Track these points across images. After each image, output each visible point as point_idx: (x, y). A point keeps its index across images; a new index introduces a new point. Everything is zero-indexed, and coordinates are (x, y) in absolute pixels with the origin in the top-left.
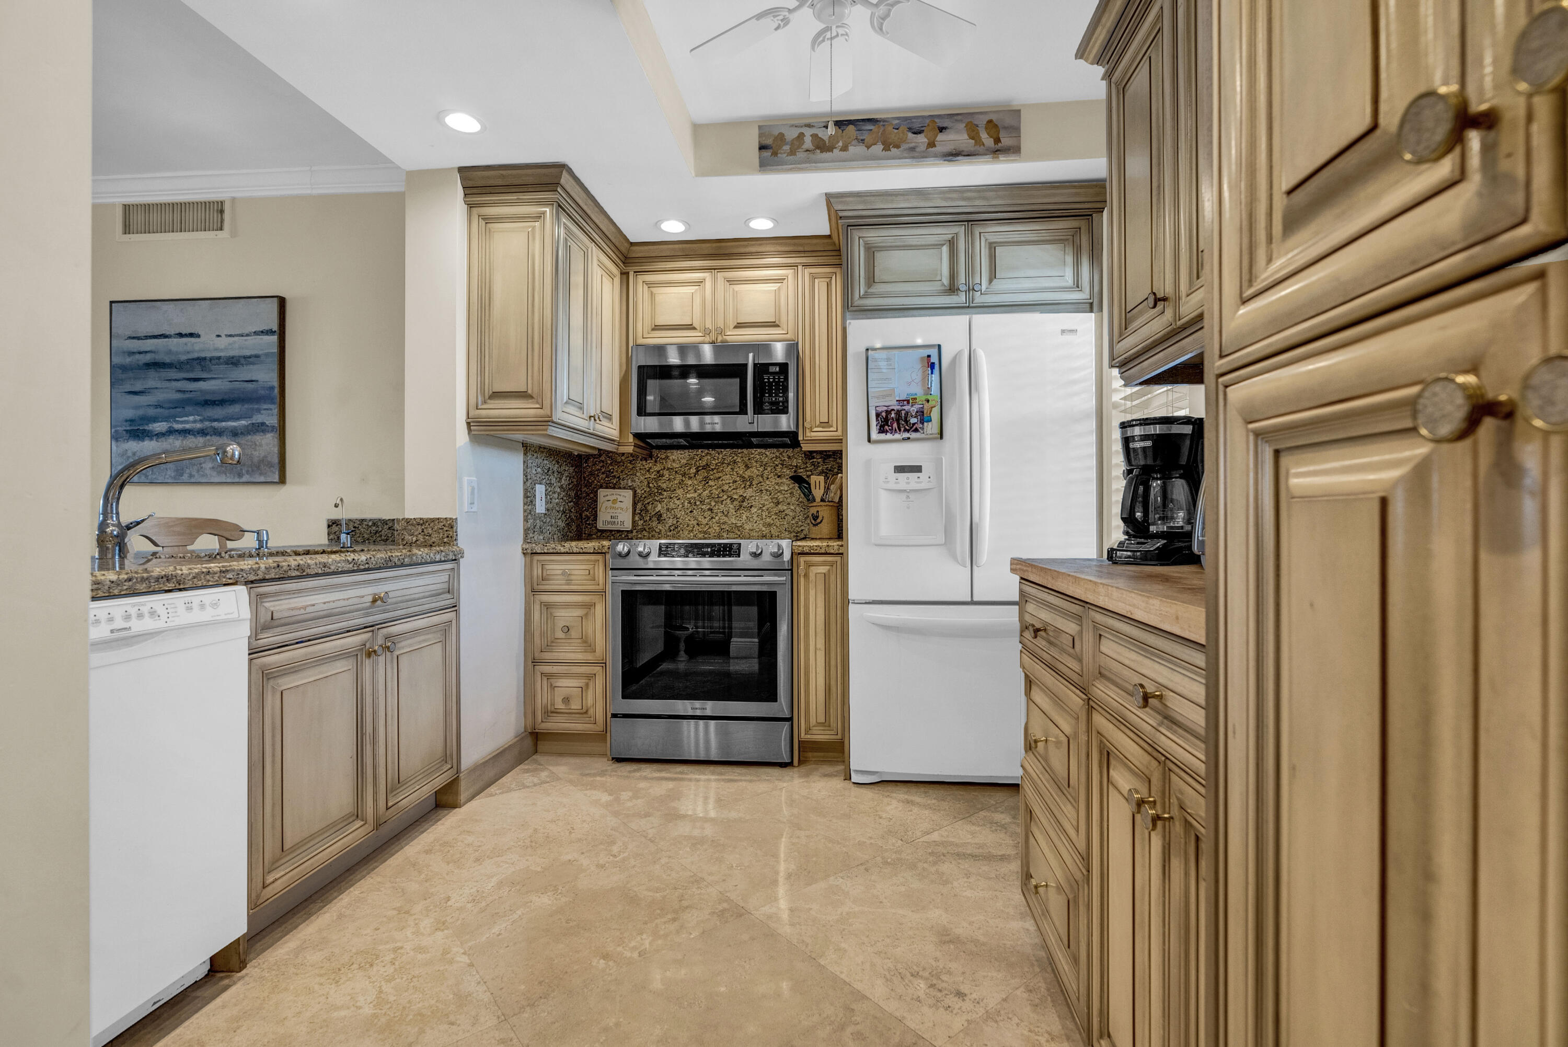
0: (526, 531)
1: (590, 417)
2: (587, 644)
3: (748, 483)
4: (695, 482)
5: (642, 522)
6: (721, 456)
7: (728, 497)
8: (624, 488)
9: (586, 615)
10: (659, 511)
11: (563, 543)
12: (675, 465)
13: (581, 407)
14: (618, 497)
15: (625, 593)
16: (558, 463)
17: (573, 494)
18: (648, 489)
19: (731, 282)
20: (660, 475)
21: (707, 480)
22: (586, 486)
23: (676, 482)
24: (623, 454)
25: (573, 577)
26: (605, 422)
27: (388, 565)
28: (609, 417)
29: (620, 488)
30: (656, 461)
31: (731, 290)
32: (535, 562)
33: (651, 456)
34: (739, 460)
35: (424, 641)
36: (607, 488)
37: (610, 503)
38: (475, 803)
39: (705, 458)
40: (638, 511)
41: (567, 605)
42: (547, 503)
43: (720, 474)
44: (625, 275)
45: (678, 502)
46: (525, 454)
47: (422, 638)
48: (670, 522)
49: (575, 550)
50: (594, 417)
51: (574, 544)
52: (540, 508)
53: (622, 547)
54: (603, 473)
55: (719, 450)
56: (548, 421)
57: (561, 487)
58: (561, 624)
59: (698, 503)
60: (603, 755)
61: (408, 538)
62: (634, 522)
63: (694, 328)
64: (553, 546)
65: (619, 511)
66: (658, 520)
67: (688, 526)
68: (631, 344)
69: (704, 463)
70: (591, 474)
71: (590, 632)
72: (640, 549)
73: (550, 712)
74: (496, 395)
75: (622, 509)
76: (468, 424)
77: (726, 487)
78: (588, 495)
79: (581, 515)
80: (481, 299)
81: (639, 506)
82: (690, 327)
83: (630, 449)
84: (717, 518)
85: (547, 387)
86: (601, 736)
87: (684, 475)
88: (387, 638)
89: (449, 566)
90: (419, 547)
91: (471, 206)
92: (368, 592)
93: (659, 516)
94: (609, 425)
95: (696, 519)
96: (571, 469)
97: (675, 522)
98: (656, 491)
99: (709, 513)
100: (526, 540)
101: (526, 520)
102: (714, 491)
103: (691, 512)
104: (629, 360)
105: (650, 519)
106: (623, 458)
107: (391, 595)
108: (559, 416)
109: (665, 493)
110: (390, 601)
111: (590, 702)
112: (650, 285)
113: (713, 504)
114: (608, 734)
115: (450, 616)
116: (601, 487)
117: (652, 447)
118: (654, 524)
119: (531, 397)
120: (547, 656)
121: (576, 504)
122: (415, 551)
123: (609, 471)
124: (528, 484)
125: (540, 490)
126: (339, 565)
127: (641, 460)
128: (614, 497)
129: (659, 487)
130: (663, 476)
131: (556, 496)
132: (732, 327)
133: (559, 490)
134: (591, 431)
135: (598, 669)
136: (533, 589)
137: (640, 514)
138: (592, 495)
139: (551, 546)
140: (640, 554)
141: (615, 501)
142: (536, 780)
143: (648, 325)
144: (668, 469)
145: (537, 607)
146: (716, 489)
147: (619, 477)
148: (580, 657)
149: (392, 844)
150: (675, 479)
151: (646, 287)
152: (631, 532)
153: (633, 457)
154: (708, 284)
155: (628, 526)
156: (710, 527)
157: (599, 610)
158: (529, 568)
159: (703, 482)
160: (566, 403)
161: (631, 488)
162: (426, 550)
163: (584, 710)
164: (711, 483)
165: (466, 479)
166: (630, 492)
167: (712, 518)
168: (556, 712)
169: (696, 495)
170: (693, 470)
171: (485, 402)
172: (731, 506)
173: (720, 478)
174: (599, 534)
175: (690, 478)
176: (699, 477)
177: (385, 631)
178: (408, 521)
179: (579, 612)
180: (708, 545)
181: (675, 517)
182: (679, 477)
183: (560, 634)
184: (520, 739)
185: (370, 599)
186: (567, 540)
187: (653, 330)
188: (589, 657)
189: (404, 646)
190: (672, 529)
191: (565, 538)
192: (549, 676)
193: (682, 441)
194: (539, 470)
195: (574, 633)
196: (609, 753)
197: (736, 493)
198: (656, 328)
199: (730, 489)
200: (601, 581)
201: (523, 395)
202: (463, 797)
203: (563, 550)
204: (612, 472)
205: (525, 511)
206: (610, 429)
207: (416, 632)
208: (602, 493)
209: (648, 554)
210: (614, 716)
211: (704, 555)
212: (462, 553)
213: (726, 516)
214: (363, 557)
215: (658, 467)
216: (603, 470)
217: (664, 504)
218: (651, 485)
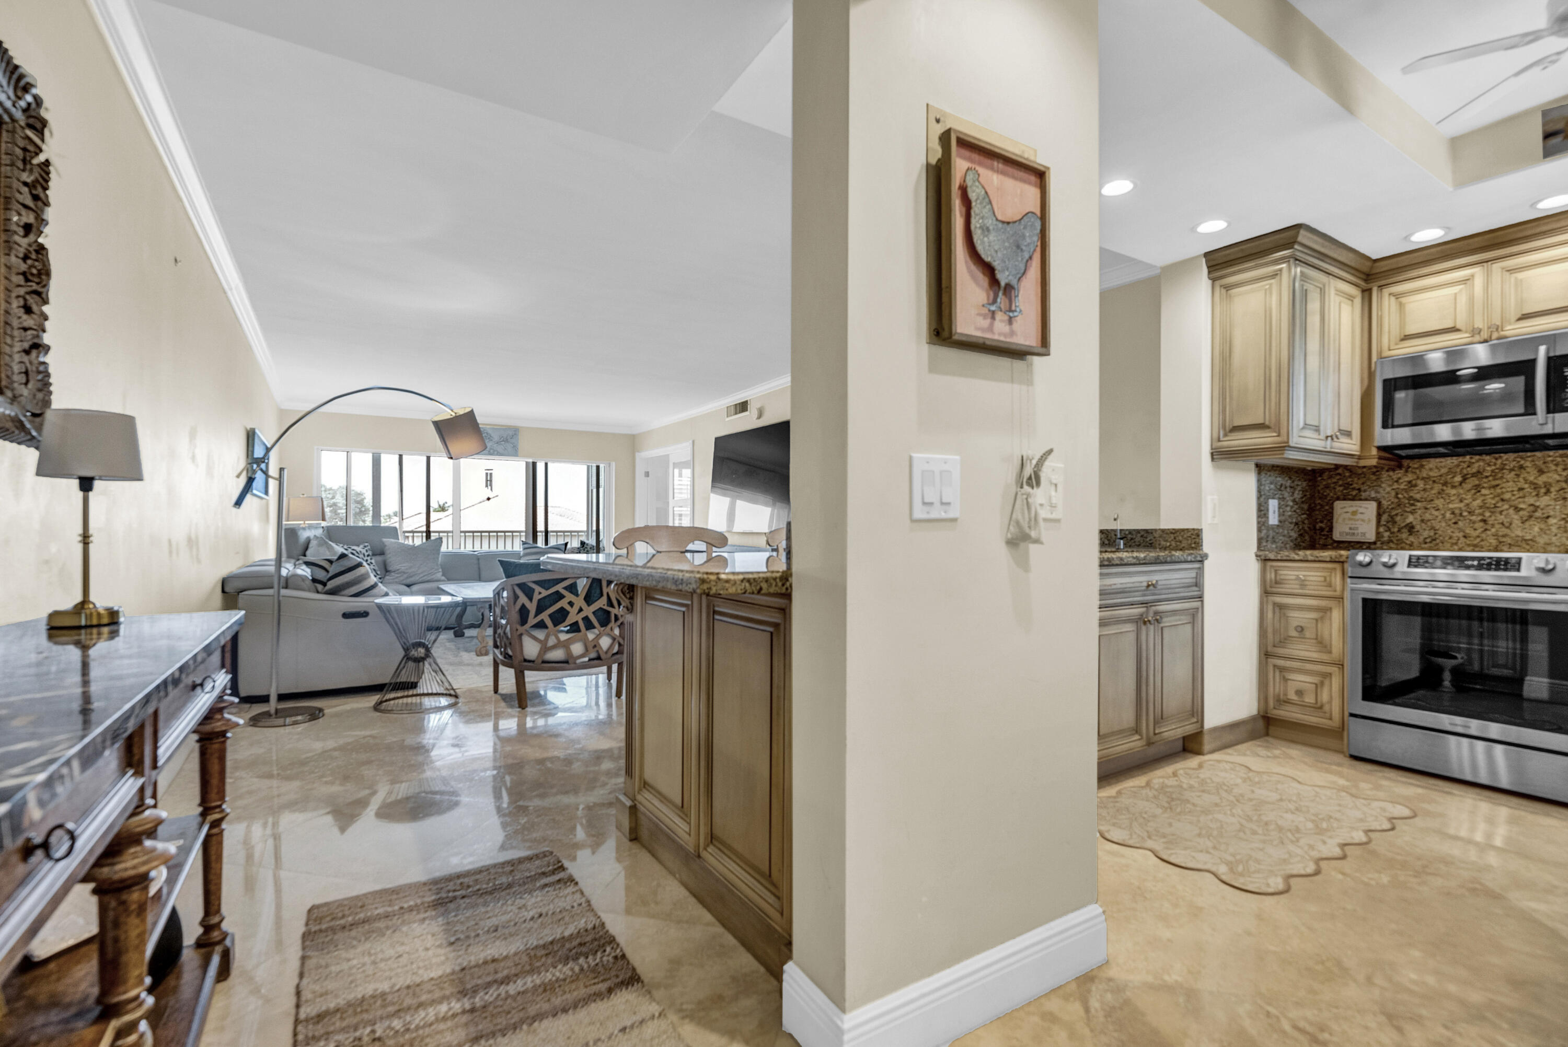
0: (1260, 540)
1: (1327, 437)
2: (1322, 644)
3: (1543, 490)
4: (1461, 491)
5: (1389, 532)
6: (1499, 462)
7: (1511, 506)
8: (1366, 500)
9: (1322, 618)
10: (1411, 522)
11: (1297, 551)
12: (1432, 474)
13: (1317, 429)
14: (1358, 508)
15: (1365, 600)
16: (1290, 478)
17: (1306, 506)
18: (1396, 500)
19: (1511, 271)
20: (1412, 485)
21: (1477, 488)
22: (1320, 498)
23: (1433, 492)
24: (1364, 467)
25: (1307, 583)
26: (1344, 439)
27: (1157, 562)
28: (1348, 434)
29: (1361, 500)
30: (1407, 471)
31: (1513, 280)
32: (1268, 568)
33: (1400, 466)
34: (1528, 464)
35: (1180, 620)
36: (1344, 500)
37: (1348, 515)
38: (1216, 756)
39: (1476, 465)
40: (1383, 523)
41: (1301, 608)
42: (1279, 515)
43: (1497, 482)
44: (1367, 293)
45: (1436, 513)
46: (1259, 473)
47: (1178, 617)
48: (1426, 533)
49: (1310, 558)
50: (1331, 436)
51: (1308, 552)
52: (1273, 519)
53: (1362, 557)
54: (1340, 486)
55: (1497, 455)
56: (1284, 447)
57: (1294, 501)
58: (1295, 623)
59: (1465, 514)
60: (1340, 752)
61: (1163, 543)
62: (1378, 533)
63: (1458, 330)
64: (1287, 553)
65: (1360, 522)
66: (1409, 531)
67: (1451, 538)
68: (1374, 358)
69: (1474, 470)
70: (1327, 487)
71: (1326, 634)
72: (1385, 560)
73: (1282, 701)
74: (1236, 429)
75: (1363, 520)
76: (1212, 454)
77: (1507, 496)
78: (1322, 506)
79: (1315, 527)
80: (1222, 353)
81: (1385, 517)
82: (1454, 330)
83: (1374, 462)
84: (1493, 530)
85: (1283, 417)
86: (1339, 732)
87: (1445, 484)
88: (1156, 613)
89: (1197, 565)
90: (1176, 550)
91: (1214, 280)
92: (1143, 580)
93: (1411, 528)
94: (1349, 441)
95: (1460, 530)
96: (1304, 484)
97: (1432, 534)
98: (1407, 501)
99: (1482, 524)
100: (1259, 548)
101: (1259, 530)
102: (1489, 500)
103: (1455, 523)
104: (1371, 375)
105: (1399, 531)
106: (1364, 470)
107: (1160, 583)
108: (1294, 441)
109: (1419, 504)
110: (1159, 587)
111: (1325, 697)
112: (1397, 296)
113: (1487, 514)
114: (1345, 733)
115: (1196, 604)
116: (1338, 499)
117: (1401, 457)
118: (1405, 535)
119: (1268, 427)
120: (1281, 651)
121: (1310, 516)
122: (1174, 553)
123: (1348, 484)
124: (1262, 499)
125: (1273, 504)
127: (1388, 471)
128: (1354, 509)
129: (1410, 498)
130: (1416, 486)
131: (1288, 509)
132: (1514, 318)
133: (1291, 503)
134: (1328, 449)
135: (1334, 670)
136: (1267, 591)
137: (1386, 525)
138: (1327, 508)
139: (1285, 554)
140: (1385, 565)
141: (1354, 513)
142: (1269, 754)
143: (1396, 333)
144: (1423, 479)
145: (1270, 607)
146: (1493, 498)
147: (1359, 489)
148: (1315, 655)
150: (1432, 489)
151: (1393, 299)
152: (1375, 543)
153: (1376, 471)
154: (1479, 282)
155: (1371, 536)
156: (1482, 540)
157: (1336, 615)
158: (1263, 572)
159: (1473, 491)
160: (1303, 428)
161: (1373, 499)
162: (1181, 553)
163: (1319, 705)
164: (1484, 491)
165: (1209, 498)
166: (1374, 505)
167: (1486, 530)
168: (1288, 702)
169: (1462, 505)
170: (1458, 479)
171: (1225, 435)
172: (1516, 517)
173: (1497, 485)
174: (1335, 545)
175: (1454, 487)
176: (1467, 486)
177: (1154, 608)
178: (1163, 531)
179: (1313, 615)
180: (1473, 559)
181: (1433, 528)
182: (1438, 487)
183: (1293, 633)
184: (1253, 719)
185: (1145, 584)
186: (1300, 549)
187: (1402, 340)
188: (1325, 657)
189: (1167, 622)
190: (1428, 540)
191: (1297, 547)
192: (1282, 669)
193: (1442, 450)
194: (1272, 486)
195: (1308, 634)
196: (1345, 750)
197: (1524, 502)
198: (1406, 338)
199: (1513, 498)
200: (1339, 588)
201: (1262, 426)
202: (1207, 747)
203: (1297, 557)
204: (1352, 485)
205: (1258, 523)
206: (1351, 445)
207: (1174, 612)
208: (1338, 505)
209: (1394, 565)
210: (1352, 715)
211: (1468, 567)
212: (1206, 556)
213: (1508, 528)
214: (1142, 555)
215: (1410, 477)
216: (1341, 482)
217: (1417, 515)
218: (1400, 496)
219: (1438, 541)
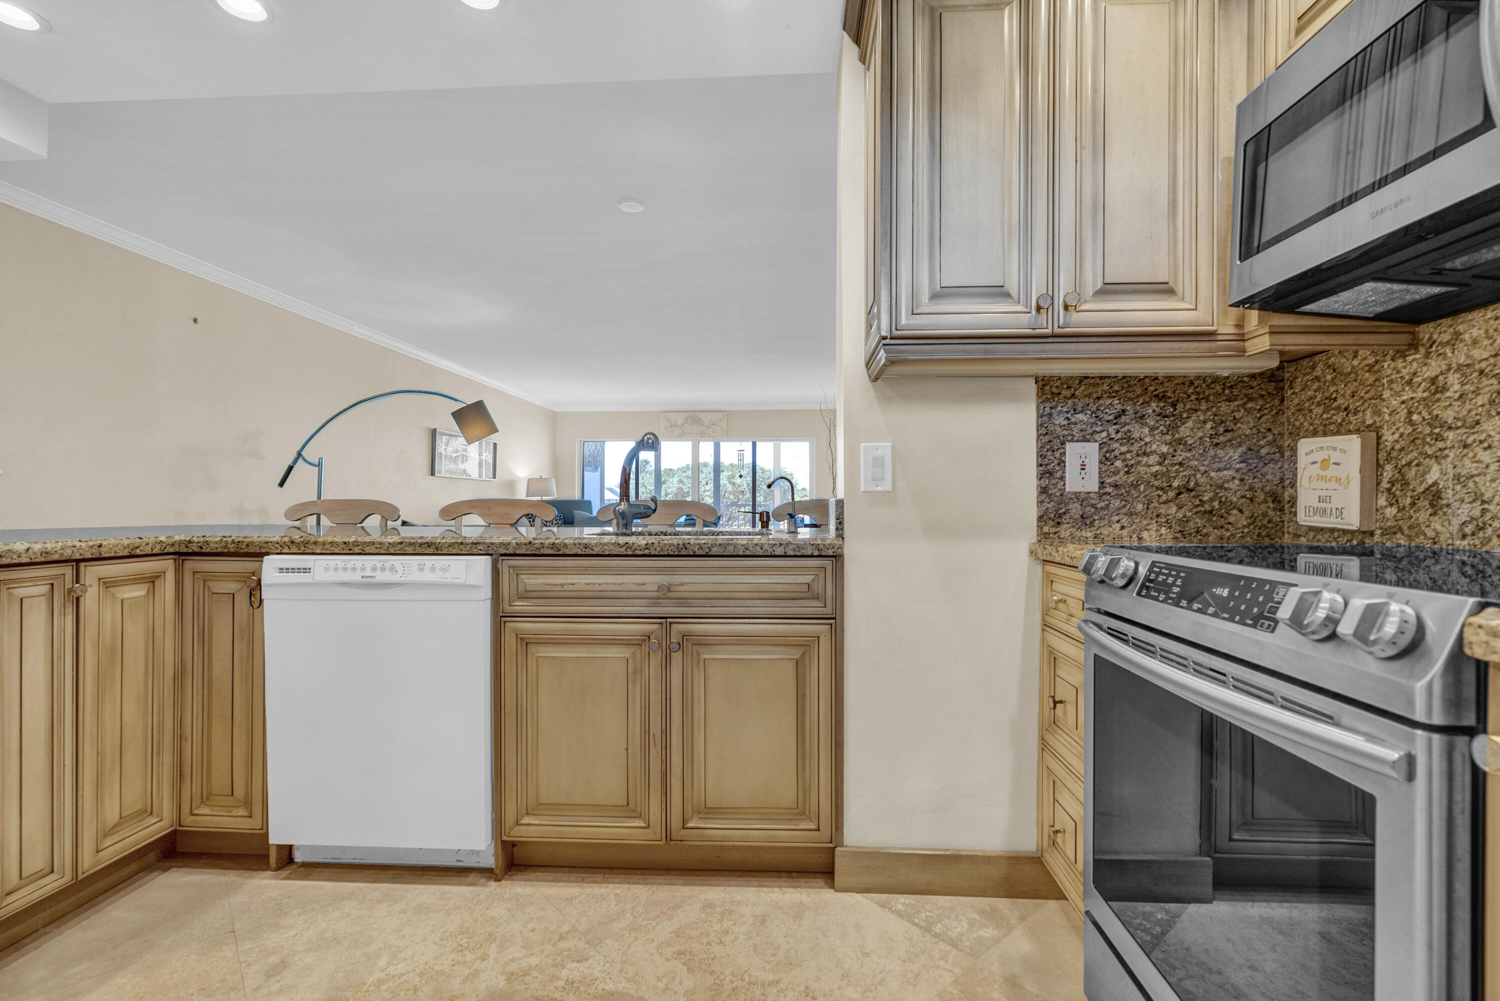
1: (1043, 306)
5: (1394, 510)
8: (1356, 432)
10: (1435, 483)
12: (1478, 354)
14: (1331, 452)
18: (1409, 429)
20: (1437, 387)
23: (1480, 400)
25: (1071, 610)
29: (1338, 433)
30: (1428, 355)
32: (1045, 576)
33: (1414, 345)
36: (1325, 434)
37: (1319, 469)
40: (1385, 485)
42: (1108, 473)
46: (1040, 395)
48: (1464, 511)
52: (1086, 482)
54: (1319, 405)
62: (1373, 510)
65: (1336, 484)
66: (1432, 505)
73: (1052, 840)
75: (1338, 480)
78: (1294, 453)
79: (1273, 494)
81: (1388, 472)
91: (865, 62)
93: (1434, 495)
94: (1159, 304)
97: (1477, 512)
98: (1427, 430)
105: (1413, 504)
106: (1355, 363)
109: (1451, 435)
115: (817, 629)
118: (1423, 516)
123: (1329, 398)
124: (1051, 445)
125: (1085, 451)
126: (606, 547)
127: (1393, 359)
128: (1322, 455)
129: (1435, 421)
130: (1445, 389)
131: (1153, 459)
136: (1044, 619)
137: (1389, 490)
141: (1325, 464)
147: (1346, 409)
149: (723, 876)
150: (1477, 392)
152: (1370, 534)
153: (1374, 362)
155: (1351, 520)
158: (1042, 583)
168: (1055, 844)
181: (1478, 497)
187: (1297, 32)
190: (1468, 530)
192: (1053, 777)
195: (1068, 716)
203: (1060, 559)
204: (1335, 399)
206: (1171, 313)
208: (1305, 445)
215: (1435, 367)
216: (1319, 396)
217: (1447, 464)
218: (1415, 417)
219: (1489, 531)
